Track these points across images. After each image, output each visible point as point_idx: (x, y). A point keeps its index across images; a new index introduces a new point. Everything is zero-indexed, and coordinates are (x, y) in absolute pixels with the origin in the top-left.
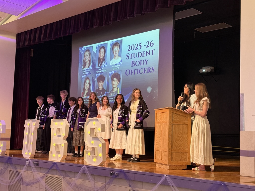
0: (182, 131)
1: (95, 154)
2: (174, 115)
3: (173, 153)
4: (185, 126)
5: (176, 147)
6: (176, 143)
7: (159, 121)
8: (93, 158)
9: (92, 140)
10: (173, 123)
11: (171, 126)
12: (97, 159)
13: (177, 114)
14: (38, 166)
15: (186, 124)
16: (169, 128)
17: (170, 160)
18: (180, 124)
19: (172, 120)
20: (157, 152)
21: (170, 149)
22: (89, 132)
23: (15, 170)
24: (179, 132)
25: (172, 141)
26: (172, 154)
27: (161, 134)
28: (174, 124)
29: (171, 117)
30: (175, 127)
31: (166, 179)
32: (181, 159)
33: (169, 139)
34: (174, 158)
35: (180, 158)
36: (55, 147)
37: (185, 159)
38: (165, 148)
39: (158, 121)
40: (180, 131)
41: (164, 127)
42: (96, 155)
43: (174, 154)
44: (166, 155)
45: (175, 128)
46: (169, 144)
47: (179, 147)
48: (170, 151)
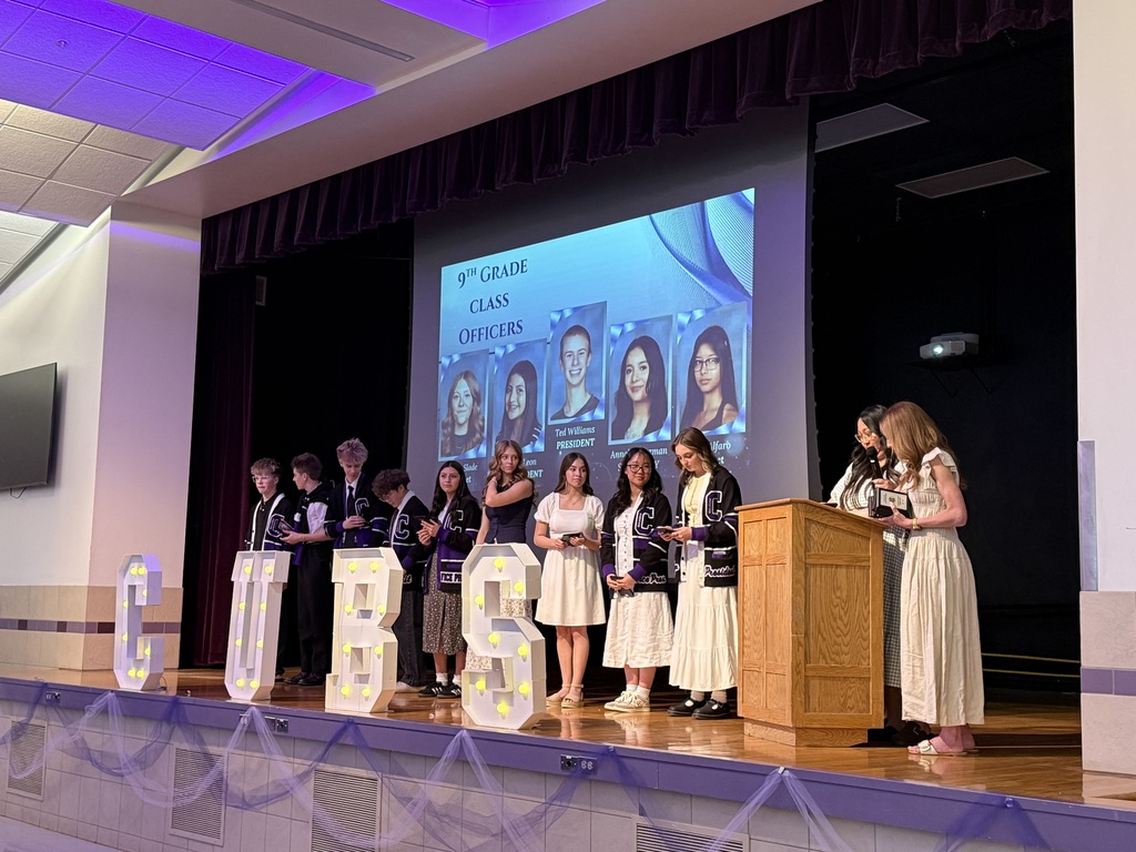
0: (845, 594)
1: (503, 686)
2: (814, 529)
3: (812, 682)
4: (858, 573)
5: (824, 657)
6: (824, 639)
7: (754, 554)
8: (496, 701)
9: (494, 628)
10: (808, 561)
11: (802, 573)
12: (511, 704)
13: (826, 526)
14: (286, 730)
15: (863, 564)
16: (795, 581)
17: (801, 711)
18: (837, 566)
19: (807, 550)
20: (749, 677)
21: (798, 666)
22: (481, 599)
23: (197, 748)
24: (834, 597)
25: (806, 635)
26: (807, 685)
27: (763, 604)
28: (814, 565)
29: (802, 537)
30: (818, 579)
31: (782, 782)
32: (845, 703)
33: (796, 624)
34: (814, 701)
35: (842, 700)
36: (349, 658)
37: (862, 706)
38: (779, 659)
39: (752, 552)
40: (838, 594)
41: (773, 575)
42: (508, 689)
43: (814, 683)
44: (785, 690)
45: (818, 582)
46: (796, 644)
47: (837, 658)
48: (799, 673)
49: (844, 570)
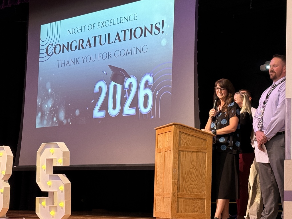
2: (183, 136)
5: (186, 190)
6: (186, 182)
9: (49, 179)
11: (177, 154)
12: (56, 211)
13: (188, 135)
15: (204, 151)
20: (158, 200)
22: (44, 167)
24: (191, 164)
25: (179, 180)
26: (178, 201)
28: (182, 151)
29: (178, 139)
32: (194, 210)
33: (174, 176)
34: (181, 208)
38: (168, 191)
39: (160, 147)
41: (167, 156)
42: (55, 205)
43: (181, 201)
45: (184, 158)
46: (174, 184)
47: (192, 190)
49: (195, 153)
